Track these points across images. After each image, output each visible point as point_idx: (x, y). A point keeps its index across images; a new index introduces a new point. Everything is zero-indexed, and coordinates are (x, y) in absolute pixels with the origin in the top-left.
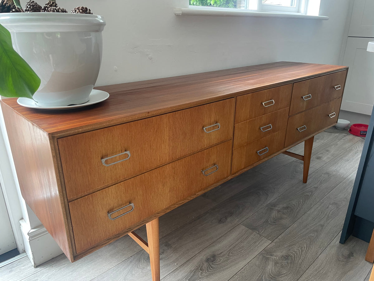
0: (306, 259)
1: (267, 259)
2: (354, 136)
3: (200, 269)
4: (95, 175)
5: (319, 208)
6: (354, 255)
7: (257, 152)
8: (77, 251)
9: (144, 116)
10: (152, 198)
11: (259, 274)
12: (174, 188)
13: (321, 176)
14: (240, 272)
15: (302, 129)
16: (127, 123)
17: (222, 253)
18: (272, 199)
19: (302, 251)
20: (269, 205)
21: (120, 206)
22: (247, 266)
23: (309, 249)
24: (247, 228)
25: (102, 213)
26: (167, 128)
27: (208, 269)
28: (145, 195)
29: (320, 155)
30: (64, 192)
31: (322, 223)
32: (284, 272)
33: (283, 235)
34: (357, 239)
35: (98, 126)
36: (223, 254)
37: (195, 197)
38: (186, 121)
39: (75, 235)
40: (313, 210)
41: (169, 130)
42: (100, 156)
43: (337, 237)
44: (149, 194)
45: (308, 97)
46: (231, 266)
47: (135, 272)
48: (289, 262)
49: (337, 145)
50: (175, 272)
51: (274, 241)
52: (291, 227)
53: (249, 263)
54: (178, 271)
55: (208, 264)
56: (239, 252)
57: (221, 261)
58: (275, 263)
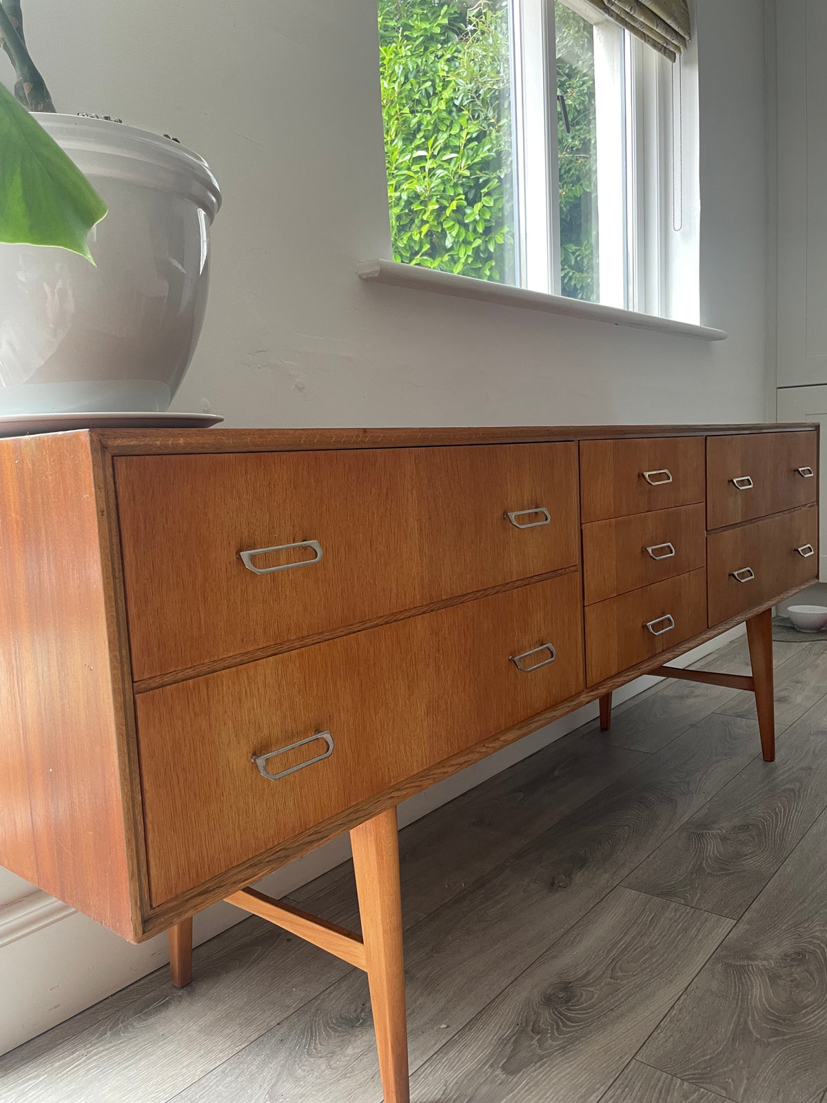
1: (742, 970)
3: (532, 1031)
4: (219, 608)
7: (645, 627)
8: (153, 896)
9: (351, 438)
10: (379, 726)
11: (732, 1017)
12: (440, 702)
13: (807, 741)
14: (668, 1019)
15: (744, 575)
16: (308, 452)
17: (588, 973)
20: (689, 826)
21: (289, 737)
22: (685, 1000)
24: (643, 895)
25: (236, 756)
26: (414, 492)
27: (558, 1024)
28: (359, 710)
30: (124, 652)
32: (809, 999)
33: (762, 898)
36: (593, 974)
37: (498, 746)
38: (462, 482)
40: (823, 824)
41: (419, 502)
42: (233, 543)
44: (372, 711)
45: (744, 483)
46: (632, 1008)
47: (304, 1071)
49: (816, 667)
50: (447, 1053)
51: (743, 918)
52: (777, 874)
53: (688, 989)
54: (456, 1049)
55: (554, 1013)
56: (644, 963)
57: (596, 996)
58: (769, 977)
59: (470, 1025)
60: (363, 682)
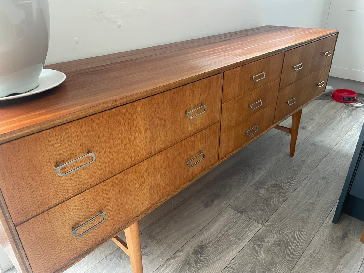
0: (300, 243)
1: (259, 246)
2: (337, 102)
3: (188, 264)
4: (49, 188)
5: (308, 184)
6: (349, 235)
7: (245, 132)
9: (110, 105)
10: (128, 201)
11: (251, 265)
12: (155, 185)
13: (307, 148)
14: (231, 264)
15: (292, 102)
16: (87, 118)
17: (210, 242)
18: (259, 176)
19: (294, 234)
20: (257, 183)
22: (238, 256)
23: (301, 231)
24: (235, 212)
25: (65, 231)
26: (142, 117)
27: (196, 262)
28: (119, 199)
29: (305, 125)
30: (7, 215)
31: (312, 200)
32: (278, 261)
33: (273, 217)
34: (350, 217)
35: (46, 125)
37: (179, 190)
38: (166, 106)
39: (30, 262)
40: (302, 187)
41: (145, 121)
42: (53, 164)
43: (329, 216)
44: (125, 198)
45: (299, 67)
46: (221, 258)
48: (282, 248)
49: (321, 112)
50: (160, 270)
51: (265, 224)
52: (281, 207)
53: (240, 252)
54: (163, 268)
55: (196, 257)
56: (229, 239)
57: (210, 252)
58: (267, 250)
59: (169, 260)
60: (120, 190)
